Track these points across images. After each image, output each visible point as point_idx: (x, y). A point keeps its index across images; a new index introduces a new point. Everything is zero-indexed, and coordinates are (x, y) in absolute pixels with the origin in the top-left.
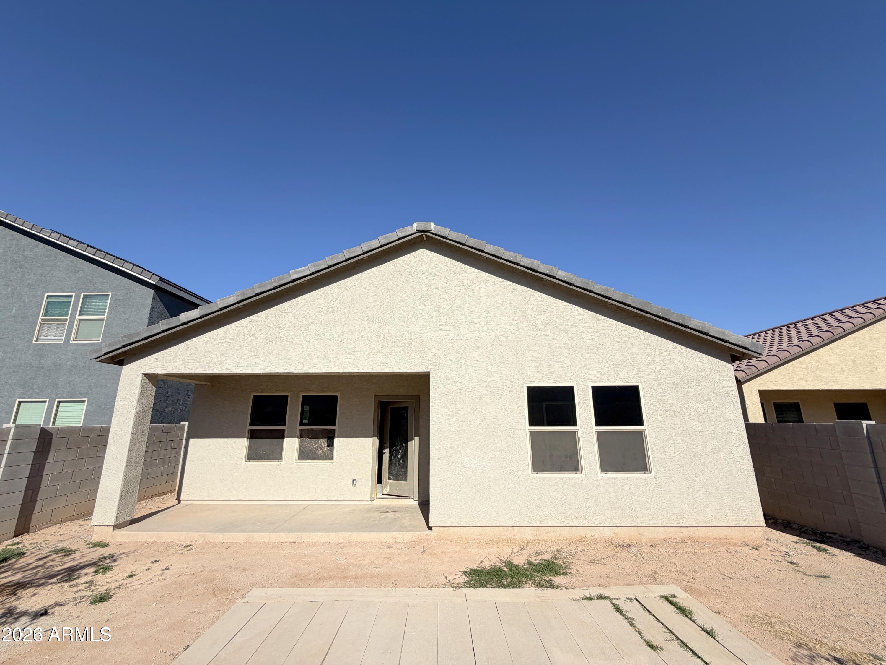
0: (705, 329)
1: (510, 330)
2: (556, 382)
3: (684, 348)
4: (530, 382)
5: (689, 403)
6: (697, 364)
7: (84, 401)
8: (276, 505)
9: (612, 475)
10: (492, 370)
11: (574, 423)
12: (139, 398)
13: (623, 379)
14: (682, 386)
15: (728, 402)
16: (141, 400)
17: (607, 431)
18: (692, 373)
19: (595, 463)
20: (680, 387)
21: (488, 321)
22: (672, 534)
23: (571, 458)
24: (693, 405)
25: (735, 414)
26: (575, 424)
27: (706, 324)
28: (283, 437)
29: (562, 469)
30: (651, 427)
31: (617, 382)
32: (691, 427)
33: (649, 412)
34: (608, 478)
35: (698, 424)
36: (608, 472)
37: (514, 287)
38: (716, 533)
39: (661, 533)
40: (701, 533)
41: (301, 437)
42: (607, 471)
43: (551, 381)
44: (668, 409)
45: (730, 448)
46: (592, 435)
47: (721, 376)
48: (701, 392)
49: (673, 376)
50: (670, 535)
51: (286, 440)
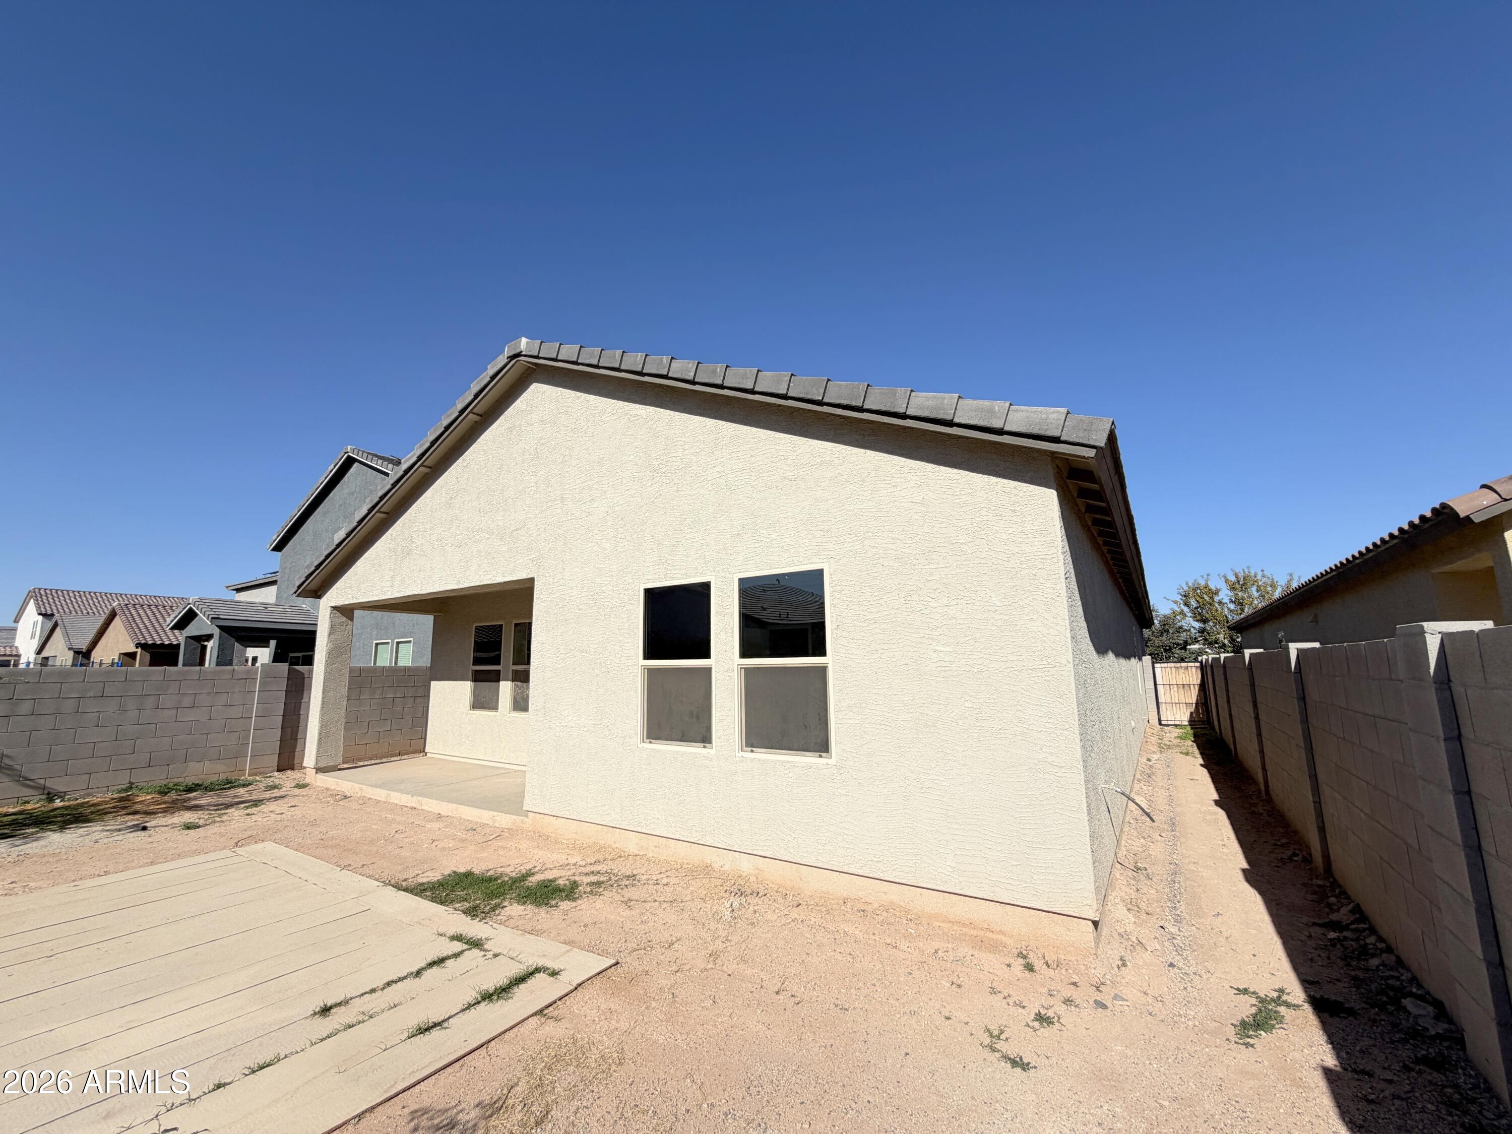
0: (942, 412)
1: (627, 492)
2: (685, 577)
3: (930, 467)
4: (648, 581)
5: (929, 599)
6: (958, 501)
7: (410, 642)
8: (489, 767)
9: (763, 756)
10: (601, 566)
11: (705, 653)
12: (330, 634)
13: (794, 558)
14: (915, 562)
15: (1029, 591)
16: (332, 636)
17: (758, 668)
18: (942, 526)
19: (732, 730)
20: (911, 564)
21: (601, 481)
22: (864, 893)
23: (698, 718)
24: (936, 605)
25: (1045, 622)
26: (707, 655)
27: (944, 399)
28: (498, 680)
29: (684, 738)
30: (839, 658)
31: (782, 565)
32: (926, 656)
33: (838, 626)
34: (752, 760)
35: (942, 649)
36: (754, 749)
37: (639, 412)
38: (963, 909)
39: (842, 886)
40: (931, 903)
41: (513, 680)
42: (752, 746)
43: (677, 576)
44: (878, 615)
45: (1020, 708)
46: (731, 674)
47: (1016, 523)
48: (958, 571)
49: (898, 539)
50: (860, 894)
51: (502, 683)
